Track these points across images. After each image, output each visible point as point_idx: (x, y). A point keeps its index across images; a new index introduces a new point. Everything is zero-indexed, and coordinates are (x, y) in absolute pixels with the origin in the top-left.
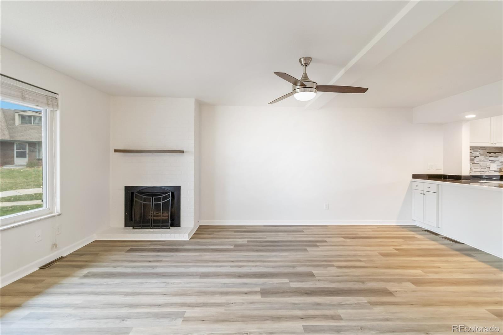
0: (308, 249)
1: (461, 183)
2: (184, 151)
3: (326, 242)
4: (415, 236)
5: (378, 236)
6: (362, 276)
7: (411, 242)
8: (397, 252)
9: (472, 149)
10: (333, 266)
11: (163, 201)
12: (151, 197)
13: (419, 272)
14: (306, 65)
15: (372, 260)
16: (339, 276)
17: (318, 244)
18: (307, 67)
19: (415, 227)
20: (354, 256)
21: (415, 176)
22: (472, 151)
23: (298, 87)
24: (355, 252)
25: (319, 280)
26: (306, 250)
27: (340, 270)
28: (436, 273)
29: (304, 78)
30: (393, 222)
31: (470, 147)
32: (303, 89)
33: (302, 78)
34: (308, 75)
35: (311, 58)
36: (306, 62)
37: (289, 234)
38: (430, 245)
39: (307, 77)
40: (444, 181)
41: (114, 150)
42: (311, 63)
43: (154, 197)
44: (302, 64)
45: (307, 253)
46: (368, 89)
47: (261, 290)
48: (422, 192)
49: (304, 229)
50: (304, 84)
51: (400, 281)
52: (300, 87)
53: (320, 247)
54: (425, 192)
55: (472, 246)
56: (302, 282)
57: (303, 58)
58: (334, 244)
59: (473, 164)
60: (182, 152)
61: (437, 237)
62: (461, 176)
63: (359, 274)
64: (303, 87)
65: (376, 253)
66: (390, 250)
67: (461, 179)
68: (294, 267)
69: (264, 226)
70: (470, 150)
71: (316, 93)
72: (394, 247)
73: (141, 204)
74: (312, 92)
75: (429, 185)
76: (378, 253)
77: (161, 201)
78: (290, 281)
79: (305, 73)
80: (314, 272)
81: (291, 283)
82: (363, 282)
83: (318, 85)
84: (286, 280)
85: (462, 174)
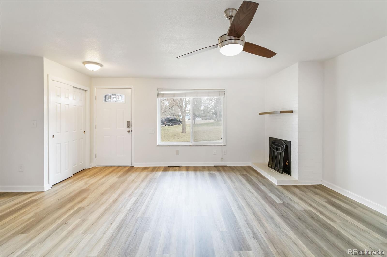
2: (292, 111)
11: (281, 151)
12: (276, 147)
41: (260, 113)
43: (278, 147)
60: (292, 112)
73: (272, 150)
77: (280, 151)
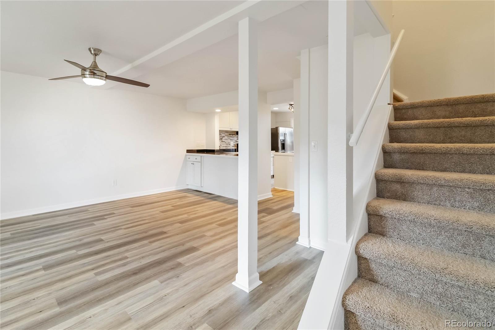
0: (95, 223)
1: (214, 154)
3: (114, 213)
4: (187, 195)
5: (160, 200)
6: (145, 229)
7: (183, 200)
8: (173, 208)
9: (221, 132)
10: (121, 229)
13: (186, 216)
14: (96, 55)
15: (154, 217)
16: (125, 234)
17: (105, 217)
18: (96, 57)
19: (188, 189)
20: (140, 218)
21: (188, 151)
22: (220, 133)
23: (87, 73)
24: (141, 215)
25: (107, 242)
26: (93, 225)
27: (127, 230)
28: (195, 214)
29: (94, 66)
30: (173, 188)
31: (220, 131)
32: (93, 76)
33: (91, 65)
34: (97, 64)
35: (101, 51)
36: (96, 52)
37: (71, 216)
38: (196, 199)
39: (97, 66)
40: (206, 153)
42: (100, 54)
44: (91, 53)
45: (94, 226)
46: (150, 85)
47: (43, 267)
48: (192, 162)
49: (88, 208)
50: (94, 71)
51: (172, 224)
52: (90, 73)
53: (108, 219)
54: (194, 163)
55: (218, 195)
56: (91, 247)
57: (93, 48)
58: (123, 213)
59: (222, 142)
61: (200, 193)
62: (214, 150)
63: (143, 228)
64: (92, 74)
65: (158, 212)
66: (169, 207)
67: (214, 152)
68: (80, 240)
69: (33, 215)
70: (220, 132)
71: (106, 81)
72: (171, 205)
74: (102, 79)
75: (196, 157)
76: (160, 212)
78: (77, 251)
79: (95, 62)
80: (102, 238)
81: (78, 252)
82: (146, 232)
83: (107, 75)
84: (73, 251)
85: (215, 148)
